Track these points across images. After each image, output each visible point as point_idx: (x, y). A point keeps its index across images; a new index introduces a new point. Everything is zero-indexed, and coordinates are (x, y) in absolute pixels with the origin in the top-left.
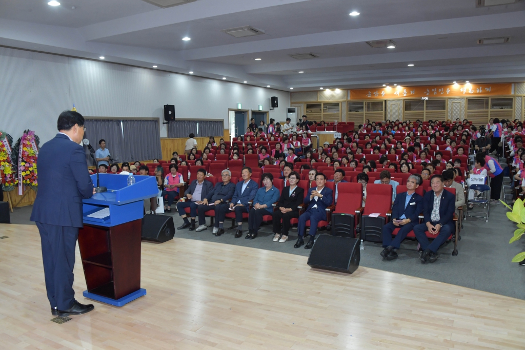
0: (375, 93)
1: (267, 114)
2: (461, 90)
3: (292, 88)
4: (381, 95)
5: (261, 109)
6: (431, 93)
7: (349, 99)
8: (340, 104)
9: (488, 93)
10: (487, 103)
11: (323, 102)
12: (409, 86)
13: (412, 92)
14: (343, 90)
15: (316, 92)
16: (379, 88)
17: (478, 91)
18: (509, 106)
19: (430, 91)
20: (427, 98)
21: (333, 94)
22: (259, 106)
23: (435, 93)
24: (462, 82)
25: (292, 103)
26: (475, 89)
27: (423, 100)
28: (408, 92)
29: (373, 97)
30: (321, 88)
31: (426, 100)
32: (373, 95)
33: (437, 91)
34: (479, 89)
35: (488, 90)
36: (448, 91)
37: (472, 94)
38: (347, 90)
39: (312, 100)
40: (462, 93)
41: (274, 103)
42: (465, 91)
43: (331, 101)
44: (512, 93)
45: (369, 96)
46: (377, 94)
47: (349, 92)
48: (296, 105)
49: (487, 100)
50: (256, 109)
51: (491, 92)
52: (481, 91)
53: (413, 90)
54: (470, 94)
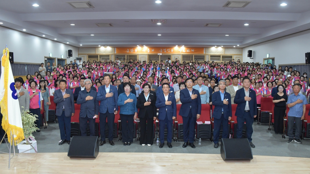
0: (131, 50)
1: (66, 61)
2: (179, 50)
3: (81, 45)
4: (135, 51)
5: (62, 57)
6: (163, 51)
7: (116, 53)
8: (110, 56)
9: (193, 52)
10: (192, 58)
11: (99, 54)
12: (151, 47)
13: (153, 50)
14: (111, 47)
15: (95, 47)
16: (133, 47)
17: (188, 51)
18: (202, 60)
19: (163, 50)
20: (161, 54)
21: (105, 50)
22: (61, 55)
23: (165, 51)
24: (180, 46)
25: (79, 54)
26: (186, 50)
27: (159, 55)
28: (151, 51)
29: (130, 52)
30: (99, 46)
31: (161, 55)
32: (130, 51)
33: (166, 50)
34: (188, 50)
35: (193, 50)
36: (172, 50)
37: (185, 52)
38: (115, 47)
39: (92, 53)
40: (180, 52)
41: (70, 54)
42: (181, 51)
43: (104, 54)
44: (204, 53)
45: (127, 52)
46: (133, 51)
47: (116, 49)
48: (82, 56)
49: (192, 56)
50: (60, 58)
51: (194, 52)
52: (189, 51)
53: (153, 49)
54: (184, 52)
